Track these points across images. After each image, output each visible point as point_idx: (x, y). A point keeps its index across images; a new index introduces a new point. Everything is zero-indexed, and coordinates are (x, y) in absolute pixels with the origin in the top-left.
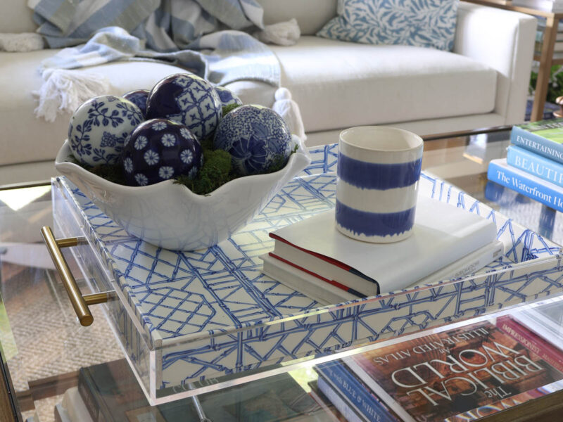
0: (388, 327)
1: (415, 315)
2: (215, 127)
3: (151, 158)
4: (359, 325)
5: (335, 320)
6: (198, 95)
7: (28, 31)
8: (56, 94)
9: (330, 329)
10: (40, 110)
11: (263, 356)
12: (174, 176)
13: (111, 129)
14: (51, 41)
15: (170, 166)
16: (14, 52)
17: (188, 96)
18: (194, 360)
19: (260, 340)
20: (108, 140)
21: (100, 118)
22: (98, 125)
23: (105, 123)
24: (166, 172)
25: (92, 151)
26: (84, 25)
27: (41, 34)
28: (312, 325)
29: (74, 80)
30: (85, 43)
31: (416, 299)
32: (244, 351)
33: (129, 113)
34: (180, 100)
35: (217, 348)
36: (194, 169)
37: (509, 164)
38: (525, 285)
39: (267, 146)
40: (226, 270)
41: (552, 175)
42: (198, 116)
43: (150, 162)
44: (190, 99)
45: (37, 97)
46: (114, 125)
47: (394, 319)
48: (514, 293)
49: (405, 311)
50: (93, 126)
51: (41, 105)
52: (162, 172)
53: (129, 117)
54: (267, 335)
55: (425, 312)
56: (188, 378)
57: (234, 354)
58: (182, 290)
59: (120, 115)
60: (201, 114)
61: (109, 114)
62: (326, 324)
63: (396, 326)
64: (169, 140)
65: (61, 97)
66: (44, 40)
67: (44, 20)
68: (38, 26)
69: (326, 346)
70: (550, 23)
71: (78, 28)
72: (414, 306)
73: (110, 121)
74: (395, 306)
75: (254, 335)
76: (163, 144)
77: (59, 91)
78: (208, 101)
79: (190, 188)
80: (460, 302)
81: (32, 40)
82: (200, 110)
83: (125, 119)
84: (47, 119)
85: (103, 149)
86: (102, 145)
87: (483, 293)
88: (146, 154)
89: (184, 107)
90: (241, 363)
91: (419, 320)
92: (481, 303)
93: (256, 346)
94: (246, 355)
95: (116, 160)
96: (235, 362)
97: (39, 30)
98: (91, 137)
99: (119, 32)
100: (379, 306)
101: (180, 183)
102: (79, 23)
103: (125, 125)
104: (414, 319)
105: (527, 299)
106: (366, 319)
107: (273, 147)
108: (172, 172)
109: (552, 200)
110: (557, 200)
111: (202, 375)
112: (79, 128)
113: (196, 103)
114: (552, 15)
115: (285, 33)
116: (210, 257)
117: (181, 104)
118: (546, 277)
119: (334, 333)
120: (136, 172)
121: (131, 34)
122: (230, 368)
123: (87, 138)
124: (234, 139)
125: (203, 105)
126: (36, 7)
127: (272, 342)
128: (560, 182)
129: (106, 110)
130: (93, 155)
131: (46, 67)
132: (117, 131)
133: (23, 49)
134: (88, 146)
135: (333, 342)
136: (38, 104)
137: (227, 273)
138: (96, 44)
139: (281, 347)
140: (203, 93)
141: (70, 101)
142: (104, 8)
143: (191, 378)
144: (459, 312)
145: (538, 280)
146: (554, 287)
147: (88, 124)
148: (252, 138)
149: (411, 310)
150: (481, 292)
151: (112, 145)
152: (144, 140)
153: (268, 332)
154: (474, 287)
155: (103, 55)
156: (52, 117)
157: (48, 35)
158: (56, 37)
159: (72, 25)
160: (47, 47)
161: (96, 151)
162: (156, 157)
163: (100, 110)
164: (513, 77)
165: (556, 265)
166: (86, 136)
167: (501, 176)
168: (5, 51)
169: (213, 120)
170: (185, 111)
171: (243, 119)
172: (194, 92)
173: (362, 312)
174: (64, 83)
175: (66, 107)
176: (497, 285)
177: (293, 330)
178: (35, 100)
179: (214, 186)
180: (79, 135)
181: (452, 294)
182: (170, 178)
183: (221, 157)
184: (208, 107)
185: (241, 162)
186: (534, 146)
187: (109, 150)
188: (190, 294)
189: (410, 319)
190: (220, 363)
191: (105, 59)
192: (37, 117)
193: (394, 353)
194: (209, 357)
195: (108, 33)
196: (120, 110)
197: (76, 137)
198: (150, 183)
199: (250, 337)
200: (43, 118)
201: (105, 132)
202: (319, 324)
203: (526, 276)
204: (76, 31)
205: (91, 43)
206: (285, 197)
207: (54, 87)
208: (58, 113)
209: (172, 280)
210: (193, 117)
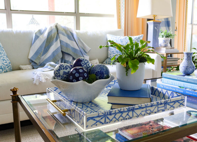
0: (141, 113)
1: (147, 110)
2: (90, 70)
3: (77, 75)
4: (134, 113)
5: (128, 111)
6: (86, 62)
7: (28, 65)
8: (38, 78)
9: (127, 113)
10: (34, 82)
11: (111, 119)
12: (83, 79)
13: (65, 70)
14: (34, 67)
15: (82, 77)
16: (25, 70)
17: (83, 62)
18: (94, 120)
19: (110, 115)
20: (65, 73)
21: (62, 68)
22: (62, 69)
23: (64, 69)
24: (81, 79)
25: (60, 76)
26: (43, 62)
27: (32, 65)
28: (122, 112)
29: (43, 74)
30: (43, 67)
31: (148, 106)
32: (106, 118)
33: (69, 67)
34: (82, 63)
35: (100, 117)
36: (87, 78)
37: (162, 83)
38: (174, 104)
39: (104, 73)
40: (95, 106)
41: (175, 83)
42: (86, 67)
43: (77, 76)
44: (84, 63)
45: (33, 79)
46: (66, 69)
47: (142, 111)
48: (172, 106)
49: (145, 109)
50: (61, 70)
51: (35, 81)
52: (80, 78)
53: (69, 68)
54: (112, 114)
55: (150, 110)
56: (93, 125)
57: (104, 119)
58: (85, 110)
59: (67, 67)
60: (87, 66)
61: (64, 67)
62: (126, 112)
63: (143, 113)
64: (81, 71)
65: (40, 78)
66: (33, 67)
67: (32, 61)
68: (31, 63)
69: (126, 118)
70: (165, 56)
71: (41, 63)
72: (147, 108)
73: (65, 69)
74: (142, 108)
75: (108, 114)
76: (80, 72)
77: (39, 77)
78: (88, 63)
79: (87, 82)
80: (158, 108)
81: (30, 67)
82: (86, 65)
83: (68, 68)
84: (36, 84)
85: (63, 75)
86: (63, 74)
87: (164, 106)
88: (76, 74)
89: (83, 65)
90: (106, 121)
91: (148, 112)
92: (163, 108)
93: (109, 116)
94: (107, 119)
95: (67, 78)
96: (104, 121)
97: (31, 64)
98: (60, 73)
99: (52, 63)
100: (138, 107)
101: (85, 81)
102: (41, 62)
103: (68, 70)
104: (147, 112)
105: (175, 108)
106: (135, 111)
107: (106, 73)
108: (82, 78)
109: (176, 90)
110: (177, 89)
111: (96, 124)
112: (57, 71)
113: (85, 64)
114: (165, 54)
115: (95, 62)
116: (90, 104)
117: (82, 64)
118: (179, 102)
119: (128, 114)
120: (73, 79)
121: (56, 63)
122: (103, 122)
123: (59, 73)
124: (96, 71)
125: (87, 64)
126: (31, 58)
127: (113, 116)
128: (177, 85)
129: (64, 66)
130: (61, 77)
131: (35, 71)
132: (67, 71)
133: (28, 69)
134: (60, 75)
135: (127, 117)
136: (34, 80)
137: (96, 106)
138: (47, 66)
139: (115, 117)
140: (87, 61)
141: (42, 79)
142: (48, 58)
143: (94, 125)
144: (158, 110)
145: (177, 103)
146: (181, 105)
147: (59, 70)
148: (100, 71)
149: (146, 109)
150: (163, 105)
151: (66, 74)
152: (75, 71)
153: (112, 113)
154: (161, 104)
155: (49, 68)
156: (37, 84)
157: (34, 65)
158: (36, 66)
159: (40, 63)
160: (33, 68)
161: (62, 76)
162: (78, 75)
163: (62, 66)
164: (157, 70)
165: (181, 99)
166: (59, 72)
167: (161, 86)
168: (23, 70)
169: (90, 68)
170: (83, 66)
171: (98, 67)
172: (85, 61)
173: (134, 109)
174: (40, 75)
175: (41, 81)
176: (167, 103)
177: (118, 113)
178: (33, 80)
179: (93, 81)
180: (57, 72)
181: (156, 105)
182: (82, 80)
183: (93, 76)
184: (88, 65)
185: (98, 77)
186: (169, 77)
187: (65, 76)
188: (88, 110)
189: (146, 111)
190: (100, 121)
191: (50, 69)
192: (34, 84)
193: (138, 133)
194: (98, 119)
195: (50, 63)
196: (67, 66)
197: (56, 73)
198: (77, 81)
199: (107, 114)
200: (35, 84)
201: (64, 71)
202: (124, 111)
203: (174, 101)
204: (41, 64)
205: (46, 66)
206: (106, 92)
207: (38, 76)
208: (39, 83)
209: (82, 108)
210: (85, 67)
